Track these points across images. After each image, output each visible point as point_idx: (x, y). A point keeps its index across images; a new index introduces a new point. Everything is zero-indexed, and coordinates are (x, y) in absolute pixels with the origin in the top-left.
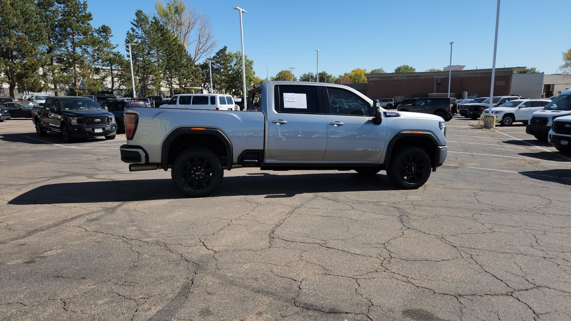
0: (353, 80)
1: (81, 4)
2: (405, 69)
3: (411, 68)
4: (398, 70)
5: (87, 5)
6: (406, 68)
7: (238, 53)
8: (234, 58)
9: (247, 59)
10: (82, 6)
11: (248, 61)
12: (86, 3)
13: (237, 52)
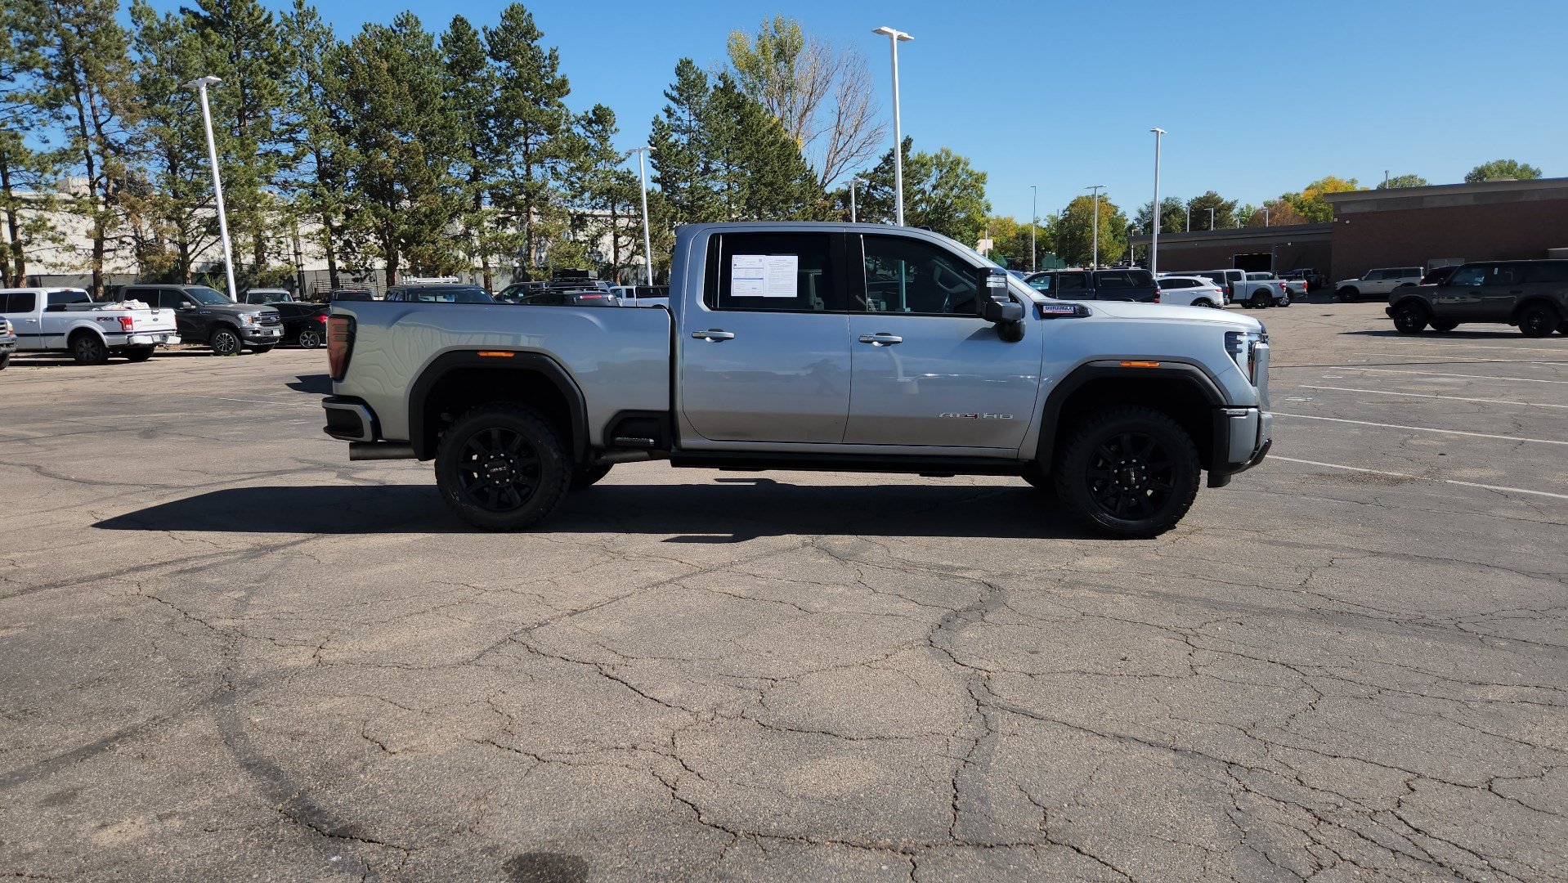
0: (1310, 214)
1: (544, 56)
2: (1502, 172)
3: (1525, 168)
4: (1478, 177)
5: (557, 58)
6: (1509, 168)
7: (944, 155)
8: (933, 169)
9: (967, 168)
10: (547, 62)
11: (971, 175)
12: (556, 53)
13: (942, 151)
